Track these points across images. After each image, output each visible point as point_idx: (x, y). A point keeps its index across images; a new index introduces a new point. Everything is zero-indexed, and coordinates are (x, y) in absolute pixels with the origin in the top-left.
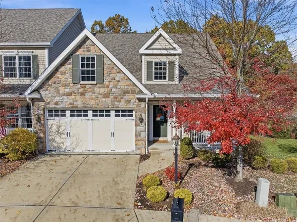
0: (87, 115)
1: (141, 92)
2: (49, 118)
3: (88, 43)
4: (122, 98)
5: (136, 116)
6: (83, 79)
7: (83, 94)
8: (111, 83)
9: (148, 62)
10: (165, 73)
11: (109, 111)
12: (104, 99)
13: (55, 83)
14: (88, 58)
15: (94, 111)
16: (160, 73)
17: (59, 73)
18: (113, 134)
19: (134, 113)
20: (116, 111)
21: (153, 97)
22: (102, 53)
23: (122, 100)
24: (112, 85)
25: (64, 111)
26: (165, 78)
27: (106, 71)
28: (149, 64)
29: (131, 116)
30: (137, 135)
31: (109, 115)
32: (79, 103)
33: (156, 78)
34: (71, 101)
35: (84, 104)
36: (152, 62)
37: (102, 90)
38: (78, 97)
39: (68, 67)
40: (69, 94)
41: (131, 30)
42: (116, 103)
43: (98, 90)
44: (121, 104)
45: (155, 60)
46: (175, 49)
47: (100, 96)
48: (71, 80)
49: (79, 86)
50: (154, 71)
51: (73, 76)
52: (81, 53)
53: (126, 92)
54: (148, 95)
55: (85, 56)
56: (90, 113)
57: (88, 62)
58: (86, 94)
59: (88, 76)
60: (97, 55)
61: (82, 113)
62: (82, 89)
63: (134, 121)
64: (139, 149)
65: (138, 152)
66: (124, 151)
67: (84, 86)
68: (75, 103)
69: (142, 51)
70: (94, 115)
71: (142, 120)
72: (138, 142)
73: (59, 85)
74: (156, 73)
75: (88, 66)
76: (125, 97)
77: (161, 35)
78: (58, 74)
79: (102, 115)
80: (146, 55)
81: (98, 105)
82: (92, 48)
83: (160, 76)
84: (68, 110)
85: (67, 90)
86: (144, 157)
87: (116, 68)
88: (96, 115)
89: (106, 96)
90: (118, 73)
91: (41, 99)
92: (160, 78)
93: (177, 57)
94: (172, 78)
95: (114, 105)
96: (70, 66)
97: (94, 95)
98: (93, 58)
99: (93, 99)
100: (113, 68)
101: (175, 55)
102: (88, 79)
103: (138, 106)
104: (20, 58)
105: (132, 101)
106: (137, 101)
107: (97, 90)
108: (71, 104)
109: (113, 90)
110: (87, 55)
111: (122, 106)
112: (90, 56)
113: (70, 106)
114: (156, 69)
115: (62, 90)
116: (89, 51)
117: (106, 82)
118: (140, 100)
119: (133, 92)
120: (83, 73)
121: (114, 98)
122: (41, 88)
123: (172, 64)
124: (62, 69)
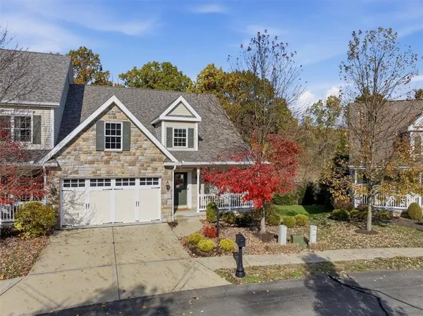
0: (109, 185)
1: (168, 159)
2: (64, 188)
3: (114, 109)
4: (149, 166)
5: (162, 184)
6: (108, 146)
7: (107, 162)
8: (138, 151)
9: (167, 128)
10: (184, 140)
11: (133, 179)
12: (130, 167)
13: (75, 150)
14: (113, 125)
15: (117, 180)
16: (180, 140)
17: (80, 139)
18: (138, 203)
19: (160, 180)
20: (142, 179)
21: (181, 164)
22: (129, 120)
23: (148, 168)
24: (138, 153)
25: (82, 180)
26: (184, 145)
27: (132, 139)
28: (169, 130)
29: (157, 183)
30: (164, 203)
31: (134, 184)
32: (103, 172)
33: (176, 145)
34: (94, 169)
35: (108, 172)
36: (172, 128)
37: (129, 158)
38: (102, 165)
39: (91, 133)
40: (92, 162)
41: (101, 69)
42: (143, 171)
43: (124, 158)
44: (147, 171)
45: (175, 126)
46: (194, 116)
47: (125, 164)
48: (95, 147)
49: (103, 153)
50: (173, 137)
51: (97, 143)
52: (106, 119)
53: (153, 160)
54: (175, 162)
55: (111, 123)
56: (113, 182)
57: (113, 129)
58: (111, 162)
59: (113, 143)
60: (124, 122)
61: (104, 183)
62: (107, 157)
63: (160, 189)
64: (165, 217)
65: (165, 220)
66: (149, 220)
67: (108, 154)
68: (98, 172)
69: (162, 117)
70: (117, 184)
71: (168, 187)
72: (165, 210)
73: (81, 152)
74: (176, 140)
75: (113, 133)
76: (151, 165)
77: (181, 102)
78: (80, 141)
79: (126, 184)
80: (166, 121)
81: (123, 173)
82: (117, 114)
83: (180, 142)
84: (88, 179)
85: (90, 158)
86: (173, 224)
87: (143, 136)
88: (120, 184)
89: (132, 164)
90: (146, 140)
91: (58, 168)
92: (180, 145)
93: (197, 124)
94: (191, 145)
95: (140, 173)
96: (95, 132)
97: (119, 163)
98: (119, 126)
99: (118, 167)
100: (140, 136)
101: (194, 122)
102: (113, 147)
103: (166, 174)
104: (16, 118)
105: (159, 168)
106: (164, 169)
107: (122, 157)
108: (93, 173)
109: (140, 157)
110: (112, 121)
111: (149, 174)
112: (116, 123)
113: (92, 175)
114: (176, 135)
115: (83, 157)
116: (115, 118)
117: (133, 150)
118: (167, 167)
119: (160, 160)
120: (108, 139)
121: (141, 166)
122: (59, 156)
123: (191, 131)
124: (85, 135)
